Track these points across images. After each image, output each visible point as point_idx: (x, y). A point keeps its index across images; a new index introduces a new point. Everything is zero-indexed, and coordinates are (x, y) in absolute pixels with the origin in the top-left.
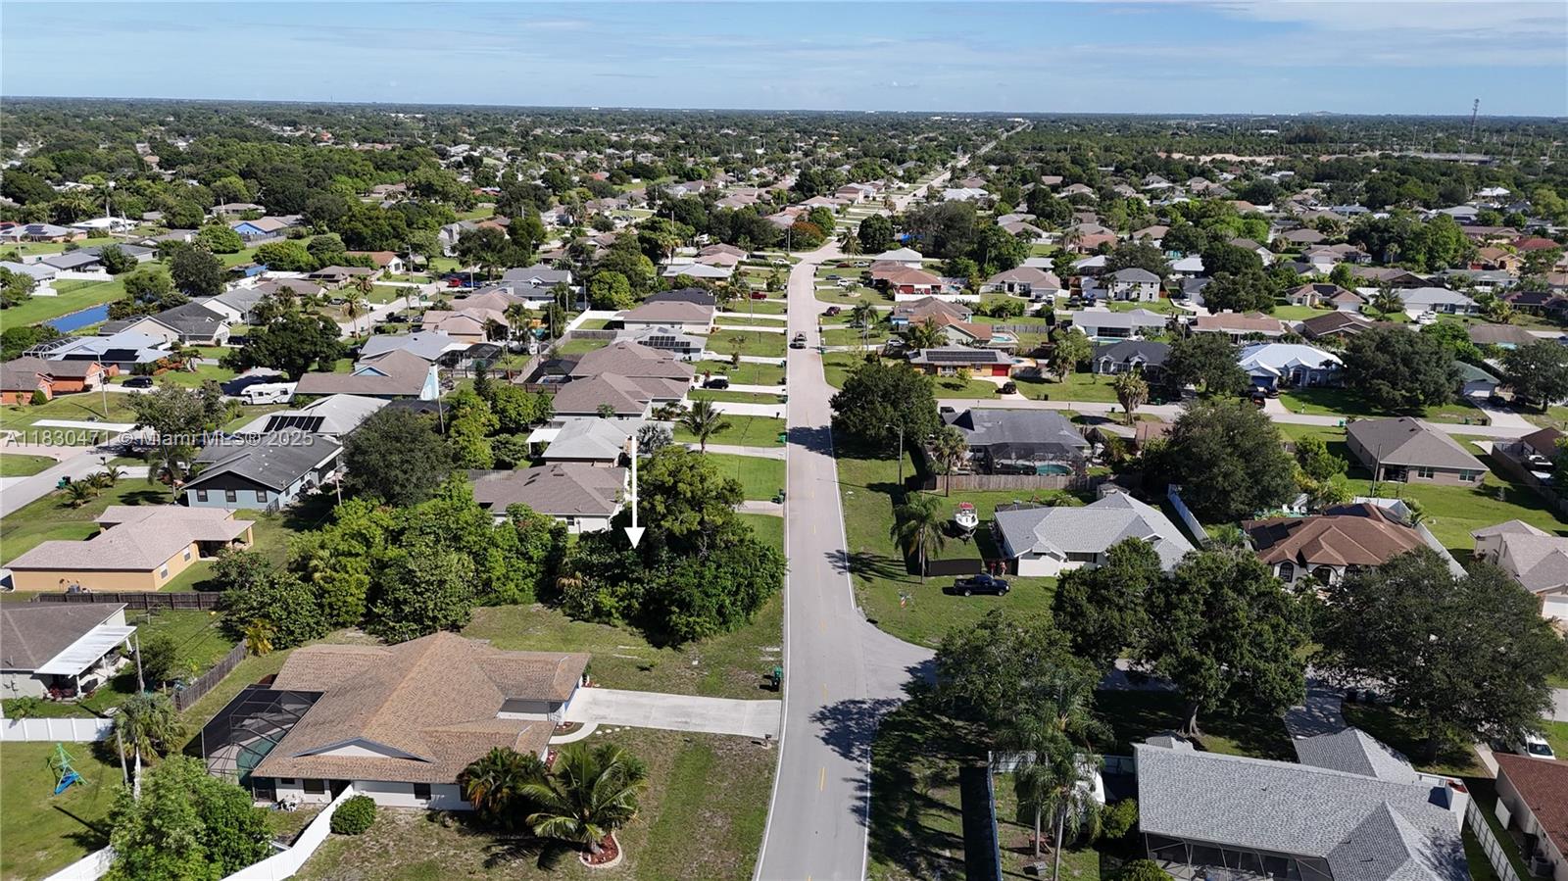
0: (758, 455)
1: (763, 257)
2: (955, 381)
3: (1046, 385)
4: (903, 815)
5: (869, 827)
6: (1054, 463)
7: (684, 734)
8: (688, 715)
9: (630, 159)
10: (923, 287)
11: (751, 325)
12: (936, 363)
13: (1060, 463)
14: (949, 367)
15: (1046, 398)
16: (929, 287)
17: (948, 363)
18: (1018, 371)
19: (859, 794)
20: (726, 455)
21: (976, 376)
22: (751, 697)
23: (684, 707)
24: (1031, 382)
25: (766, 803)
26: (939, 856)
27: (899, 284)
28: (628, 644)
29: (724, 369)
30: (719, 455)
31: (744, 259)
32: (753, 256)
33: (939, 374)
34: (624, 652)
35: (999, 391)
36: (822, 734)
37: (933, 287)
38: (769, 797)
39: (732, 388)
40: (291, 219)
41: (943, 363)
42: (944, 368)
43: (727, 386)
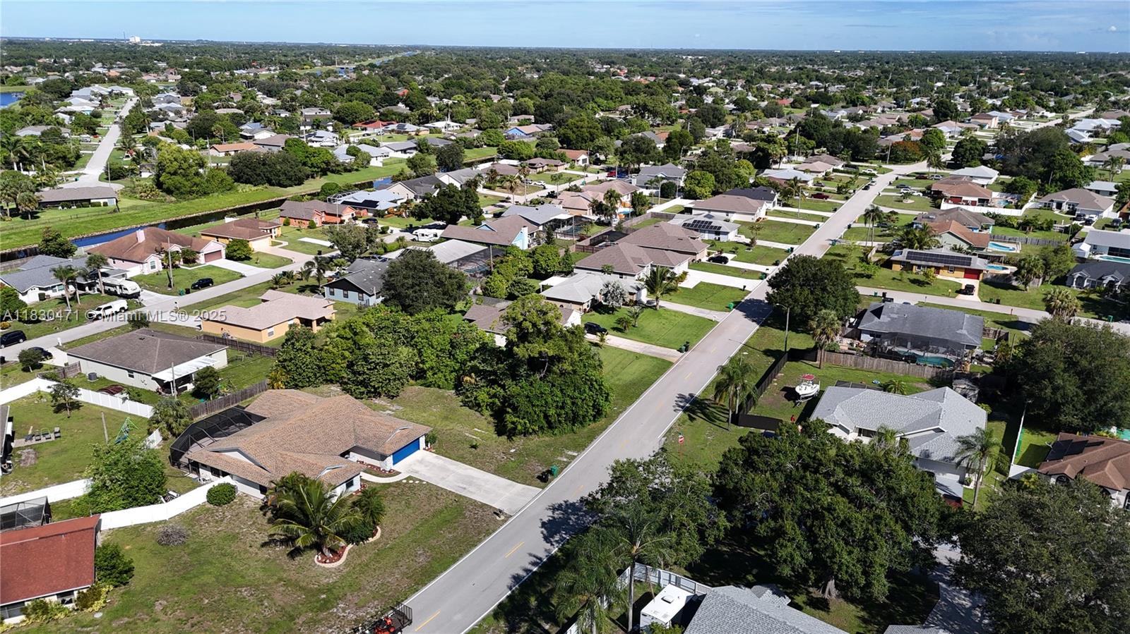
0: (701, 315)
1: (855, 167)
2: (922, 278)
3: (1011, 291)
4: (544, 590)
5: (513, 592)
6: (943, 356)
7: (457, 495)
8: (470, 484)
9: (823, 90)
10: (970, 199)
11: (797, 218)
12: (913, 262)
13: (949, 357)
14: (924, 266)
15: (998, 302)
16: (976, 199)
17: (923, 263)
18: (989, 276)
19: (530, 567)
20: (676, 312)
21: (944, 276)
22: (524, 481)
23: (473, 478)
24: (997, 287)
25: (461, 556)
26: (540, 626)
27: (949, 196)
28: (480, 427)
29: (737, 249)
30: (670, 311)
31: (840, 167)
32: (846, 166)
33: (914, 271)
34: (475, 434)
35: (960, 292)
36: (545, 520)
37: (980, 200)
38: (468, 552)
39: (730, 264)
40: (547, 126)
41: (918, 262)
42: (919, 266)
43: (726, 262)
